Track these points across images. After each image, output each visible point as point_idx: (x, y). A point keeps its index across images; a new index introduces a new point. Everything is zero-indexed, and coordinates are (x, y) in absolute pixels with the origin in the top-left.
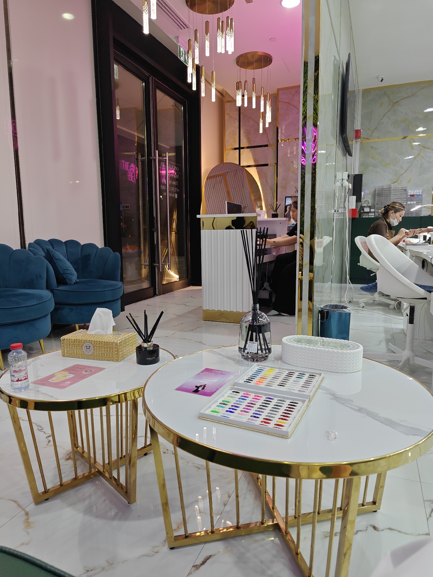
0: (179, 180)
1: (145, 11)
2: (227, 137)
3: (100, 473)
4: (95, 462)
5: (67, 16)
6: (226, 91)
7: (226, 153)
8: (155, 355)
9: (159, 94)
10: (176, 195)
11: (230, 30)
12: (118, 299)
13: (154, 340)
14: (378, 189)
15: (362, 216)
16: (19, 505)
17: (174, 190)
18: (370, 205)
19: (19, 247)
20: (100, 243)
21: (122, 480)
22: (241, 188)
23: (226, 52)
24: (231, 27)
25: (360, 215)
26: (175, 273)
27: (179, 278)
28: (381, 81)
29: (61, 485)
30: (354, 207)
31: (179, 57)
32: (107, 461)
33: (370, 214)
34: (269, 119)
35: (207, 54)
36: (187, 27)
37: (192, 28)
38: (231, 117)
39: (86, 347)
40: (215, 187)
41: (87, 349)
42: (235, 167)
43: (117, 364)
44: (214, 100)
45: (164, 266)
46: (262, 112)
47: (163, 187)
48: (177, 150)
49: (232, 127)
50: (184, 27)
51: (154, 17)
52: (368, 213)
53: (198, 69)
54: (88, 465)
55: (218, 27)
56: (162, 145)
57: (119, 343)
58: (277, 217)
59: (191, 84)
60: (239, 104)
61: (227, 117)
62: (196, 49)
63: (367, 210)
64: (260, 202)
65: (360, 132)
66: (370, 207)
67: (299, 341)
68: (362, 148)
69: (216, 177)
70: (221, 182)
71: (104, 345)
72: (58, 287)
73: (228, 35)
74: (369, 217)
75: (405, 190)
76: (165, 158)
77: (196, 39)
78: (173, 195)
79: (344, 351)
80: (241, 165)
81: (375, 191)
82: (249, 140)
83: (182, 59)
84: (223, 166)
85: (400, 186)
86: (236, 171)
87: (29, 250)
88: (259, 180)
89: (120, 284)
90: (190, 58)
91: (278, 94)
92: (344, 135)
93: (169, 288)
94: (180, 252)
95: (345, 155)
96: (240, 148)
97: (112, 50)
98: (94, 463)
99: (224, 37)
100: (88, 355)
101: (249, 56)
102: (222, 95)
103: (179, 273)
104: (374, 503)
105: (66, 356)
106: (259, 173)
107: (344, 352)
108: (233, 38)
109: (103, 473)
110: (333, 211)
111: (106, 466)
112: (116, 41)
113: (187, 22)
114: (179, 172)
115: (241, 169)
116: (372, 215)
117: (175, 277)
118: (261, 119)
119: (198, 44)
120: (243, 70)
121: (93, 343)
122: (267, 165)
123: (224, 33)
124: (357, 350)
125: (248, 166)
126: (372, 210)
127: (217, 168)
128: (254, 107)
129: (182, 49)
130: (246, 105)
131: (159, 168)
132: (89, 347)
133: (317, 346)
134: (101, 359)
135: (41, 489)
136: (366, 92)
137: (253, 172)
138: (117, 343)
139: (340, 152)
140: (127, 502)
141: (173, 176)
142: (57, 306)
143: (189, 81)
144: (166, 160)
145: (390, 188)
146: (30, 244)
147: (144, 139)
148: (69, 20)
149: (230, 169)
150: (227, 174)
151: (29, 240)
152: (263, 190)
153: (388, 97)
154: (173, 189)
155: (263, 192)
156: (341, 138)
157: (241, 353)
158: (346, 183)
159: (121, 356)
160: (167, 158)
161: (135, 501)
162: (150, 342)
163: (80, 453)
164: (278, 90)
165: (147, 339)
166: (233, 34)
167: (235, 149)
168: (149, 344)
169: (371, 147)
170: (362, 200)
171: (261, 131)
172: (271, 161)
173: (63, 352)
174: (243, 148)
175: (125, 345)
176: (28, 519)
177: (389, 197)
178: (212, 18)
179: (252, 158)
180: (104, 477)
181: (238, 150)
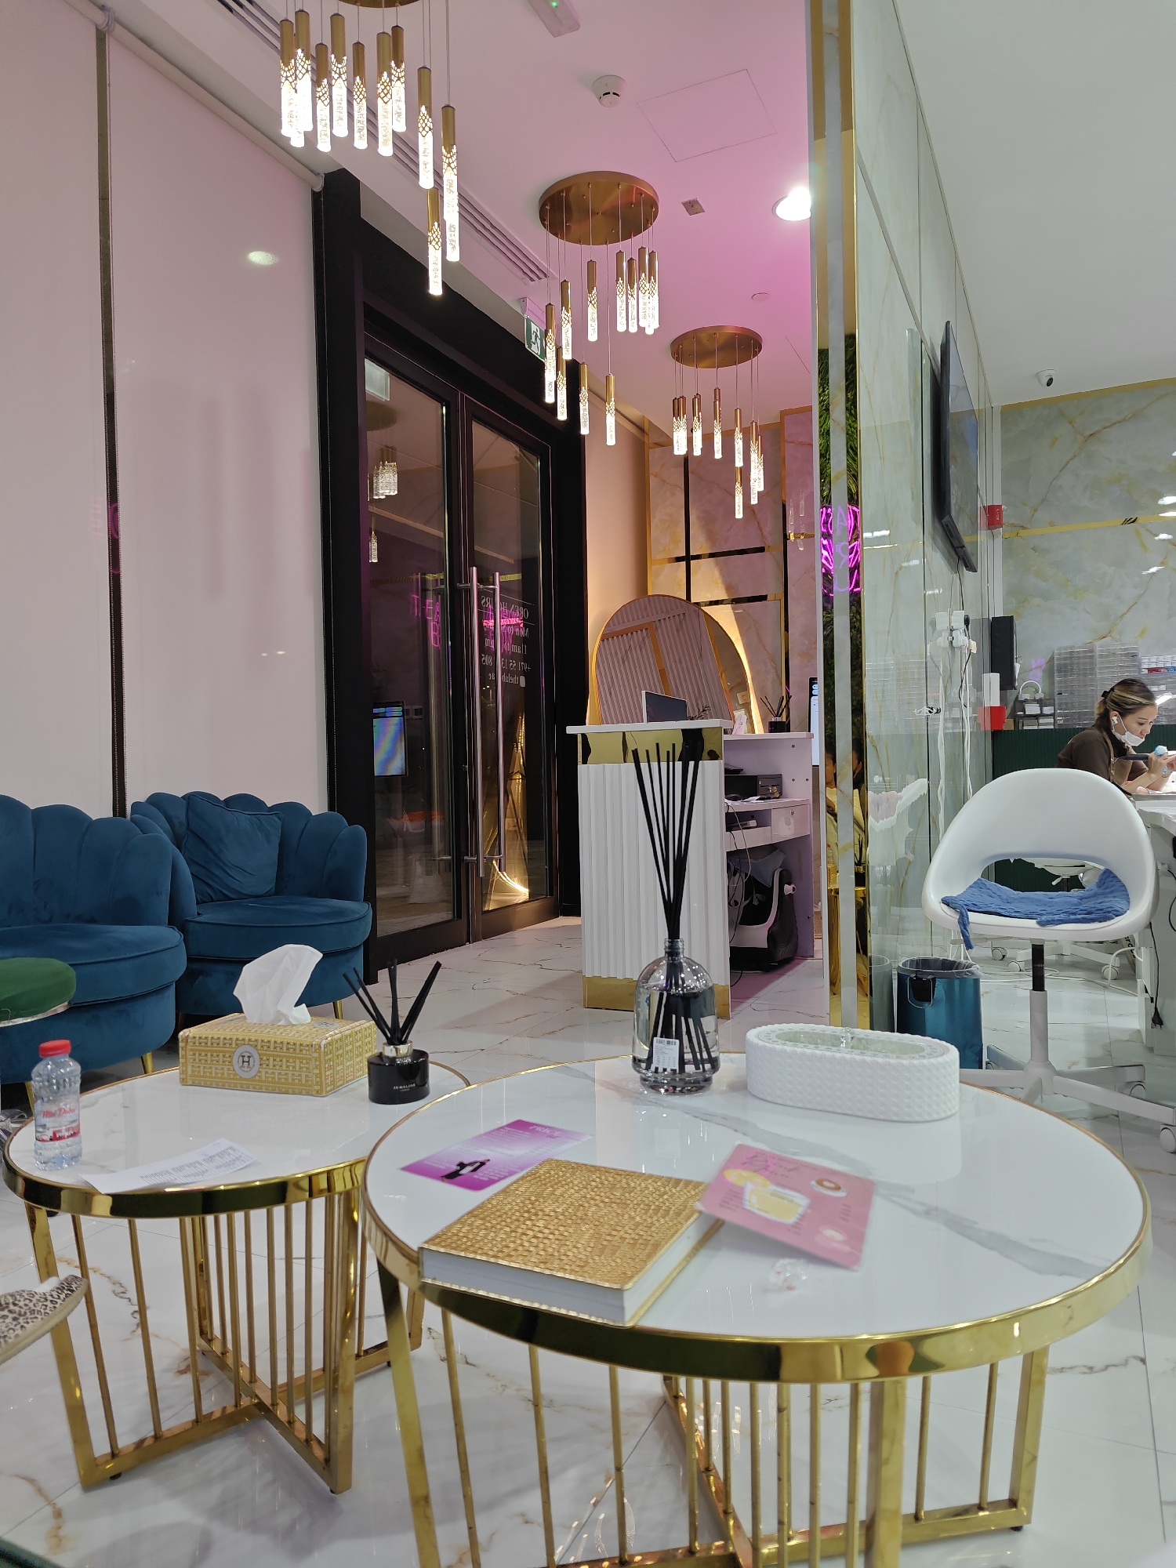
0: (529, 642)
1: (434, 243)
2: (655, 532)
3: (263, 1411)
4: (253, 1378)
5: (258, 257)
6: (650, 422)
7: (652, 570)
8: (418, 1079)
9: (481, 435)
10: (522, 679)
11: (650, 279)
12: (356, 949)
13: (418, 1039)
14: (1060, 654)
15: (1020, 725)
16: (40, 1491)
17: (517, 667)
18: (1040, 695)
19: (108, 813)
20: (316, 802)
21: (319, 1430)
22: (696, 661)
23: (641, 330)
24: (651, 273)
25: (1016, 724)
26: (522, 882)
27: (530, 895)
28: (1049, 384)
29: (157, 1437)
30: (996, 703)
31: (526, 346)
32: (282, 1379)
33: (1041, 721)
34: (757, 483)
35: (593, 336)
36: (545, 275)
37: (557, 277)
38: (664, 481)
39: (241, 1058)
40: (627, 657)
41: (243, 1062)
42: (679, 606)
43: (316, 1102)
44: (611, 441)
45: (490, 864)
46: (741, 468)
47: (488, 660)
48: (527, 566)
49: (666, 508)
50: (538, 277)
51: (454, 256)
52: (1036, 717)
53: (573, 373)
54: (232, 1387)
55: (619, 274)
56: (490, 553)
57: (326, 1046)
58: (788, 730)
59: (553, 407)
60: (680, 449)
61: (653, 482)
62: (564, 325)
63: (1032, 709)
64: (743, 693)
65: (1000, 512)
66: (1041, 703)
67: (793, 1038)
68: (1009, 552)
69: (629, 634)
70: (642, 645)
71: (287, 1052)
72: (199, 914)
73: (644, 291)
74: (1041, 727)
75: (1134, 655)
76: (492, 587)
77: (564, 303)
78: (514, 680)
79: (905, 1062)
80: (693, 600)
81: (1052, 659)
82: (711, 536)
83: (535, 350)
84: (648, 606)
85: (1117, 647)
86: (682, 616)
87: (132, 820)
88: (740, 638)
89: (362, 908)
90: (551, 347)
91: (781, 424)
92: (947, 518)
93: (501, 923)
94: (534, 828)
95: (957, 570)
96: (688, 558)
97: (360, 334)
98: (251, 1382)
99: (635, 296)
100: (246, 1079)
101: (703, 336)
102: (641, 429)
103: (531, 884)
104: (1013, 1503)
105: (190, 1082)
106: (738, 618)
107: (903, 1065)
108: (656, 297)
109: (270, 1407)
110: (926, 710)
111: (278, 1390)
112: (369, 312)
113: (543, 264)
114: (530, 622)
115: (695, 611)
116: (1046, 724)
117: (520, 890)
118: (738, 485)
119: (569, 315)
120: (689, 370)
121: (259, 1047)
122: (763, 598)
123: (635, 286)
124: (940, 1059)
125: (712, 603)
126: (1047, 710)
127: (629, 610)
128: (718, 455)
129: (534, 328)
130: (697, 452)
131: (480, 614)
132: (249, 1057)
133: (834, 1049)
134: (277, 1089)
135: (101, 1446)
136: (1011, 413)
137: (725, 617)
138: (320, 1047)
139: (938, 560)
140: (328, 1489)
141: (515, 632)
142: (195, 966)
143: (549, 399)
144: (494, 590)
145: (1092, 651)
146: (135, 805)
147: (441, 540)
148: (263, 266)
149: (667, 611)
150: (658, 625)
151: (136, 793)
152: (750, 663)
153: (1070, 423)
154: (515, 665)
155: (751, 669)
156: (938, 525)
157: (639, 1072)
158: (961, 639)
159: (329, 1081)
160: (497, 587)
161: (348, 1487)
162: (404, 1042)
163: (218, 1356)
164: (783, 414)
165: (396, 1034)
166: (656, 288)
167: (678, 559)
168: (401, 1047)
169: (1033, 549)
170: (1017, 684)
171: (739, 515)
172: (771, 587)
173: (184, 1072)
174: (698, 557)
175: (341, 1051)
176: (59, 1528)
177: (1091, 674)
178: (603, 254)
179: (720, 581)
180: (275, 1420)
181: (684, 562)
